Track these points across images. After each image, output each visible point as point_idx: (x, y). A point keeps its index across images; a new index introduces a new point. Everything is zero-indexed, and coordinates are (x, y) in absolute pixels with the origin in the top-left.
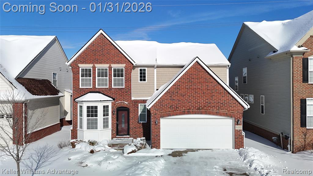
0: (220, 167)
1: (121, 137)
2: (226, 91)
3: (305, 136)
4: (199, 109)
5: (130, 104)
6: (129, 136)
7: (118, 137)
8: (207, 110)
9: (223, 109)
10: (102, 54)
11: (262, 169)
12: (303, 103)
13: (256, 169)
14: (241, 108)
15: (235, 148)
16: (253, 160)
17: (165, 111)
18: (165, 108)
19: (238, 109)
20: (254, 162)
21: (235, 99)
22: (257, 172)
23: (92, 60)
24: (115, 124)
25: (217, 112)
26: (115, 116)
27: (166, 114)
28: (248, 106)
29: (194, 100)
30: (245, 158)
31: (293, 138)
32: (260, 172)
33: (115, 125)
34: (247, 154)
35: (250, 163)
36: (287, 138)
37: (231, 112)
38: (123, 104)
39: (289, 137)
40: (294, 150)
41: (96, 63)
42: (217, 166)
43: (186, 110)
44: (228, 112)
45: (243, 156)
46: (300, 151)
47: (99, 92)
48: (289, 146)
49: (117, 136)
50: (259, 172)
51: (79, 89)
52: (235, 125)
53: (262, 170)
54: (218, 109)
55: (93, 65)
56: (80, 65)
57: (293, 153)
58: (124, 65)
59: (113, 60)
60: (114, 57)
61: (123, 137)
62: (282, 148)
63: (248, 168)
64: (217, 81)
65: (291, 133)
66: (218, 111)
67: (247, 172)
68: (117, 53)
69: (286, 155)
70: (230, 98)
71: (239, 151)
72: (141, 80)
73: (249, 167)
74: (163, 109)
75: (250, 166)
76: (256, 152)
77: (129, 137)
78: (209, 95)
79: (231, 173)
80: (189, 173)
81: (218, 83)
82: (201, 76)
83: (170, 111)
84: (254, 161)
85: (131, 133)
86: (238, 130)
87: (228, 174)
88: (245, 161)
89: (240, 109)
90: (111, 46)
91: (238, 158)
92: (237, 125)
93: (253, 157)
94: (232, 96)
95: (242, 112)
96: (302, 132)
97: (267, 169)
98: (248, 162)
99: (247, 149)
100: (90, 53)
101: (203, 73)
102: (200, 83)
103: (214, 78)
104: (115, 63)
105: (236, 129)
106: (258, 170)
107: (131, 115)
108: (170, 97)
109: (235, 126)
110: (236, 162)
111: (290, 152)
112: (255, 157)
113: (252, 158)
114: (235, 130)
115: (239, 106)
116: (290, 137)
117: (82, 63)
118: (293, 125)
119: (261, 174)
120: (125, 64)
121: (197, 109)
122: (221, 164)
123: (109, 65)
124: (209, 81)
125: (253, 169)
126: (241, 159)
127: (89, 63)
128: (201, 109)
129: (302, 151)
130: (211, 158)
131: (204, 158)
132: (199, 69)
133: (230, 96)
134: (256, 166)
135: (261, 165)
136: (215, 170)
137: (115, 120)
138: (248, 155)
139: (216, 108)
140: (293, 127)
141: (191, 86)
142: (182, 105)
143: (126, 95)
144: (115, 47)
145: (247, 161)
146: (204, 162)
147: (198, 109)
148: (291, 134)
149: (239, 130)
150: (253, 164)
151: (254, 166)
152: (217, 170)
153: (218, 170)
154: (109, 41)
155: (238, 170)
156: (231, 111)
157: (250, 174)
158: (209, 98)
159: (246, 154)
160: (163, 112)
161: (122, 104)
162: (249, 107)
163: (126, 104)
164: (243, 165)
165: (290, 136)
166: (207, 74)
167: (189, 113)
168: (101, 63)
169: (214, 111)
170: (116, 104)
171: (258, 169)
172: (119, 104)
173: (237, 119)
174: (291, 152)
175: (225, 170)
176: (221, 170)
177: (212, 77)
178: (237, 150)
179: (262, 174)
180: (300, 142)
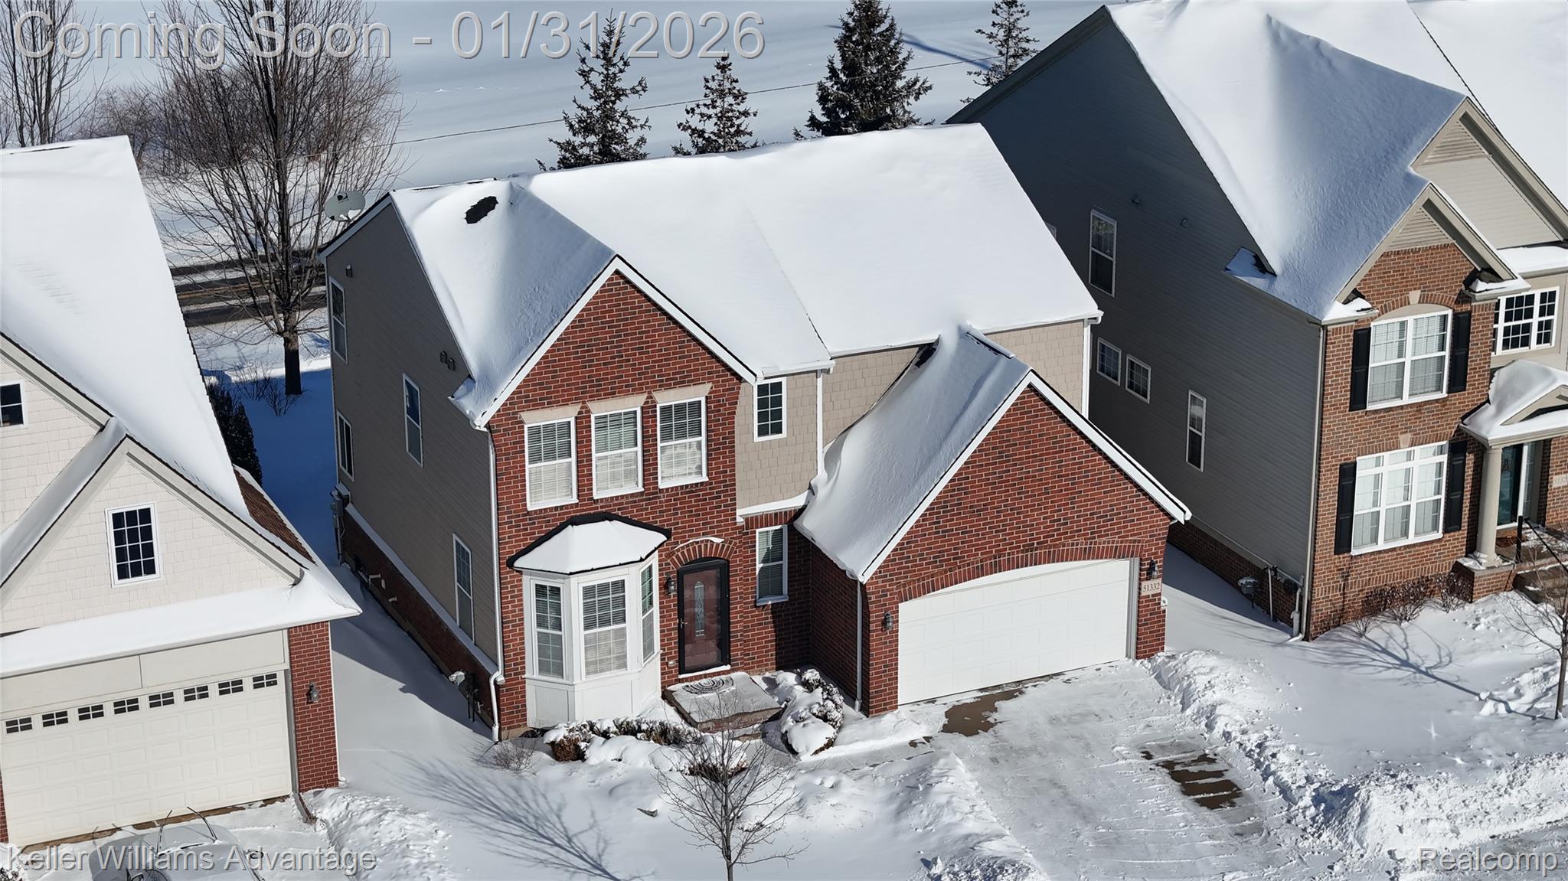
0: (1129, 745)
1: (700, 677)
2: (1117, 473)
3: (1346, 579)
4: (1029, 548)
5: (730, 543)
6: (728, 667)
7: (686, 680)
8: (1055, 546)
9: (1108, 535)
10: (614, 358)
11: (1244, 732)
12: (1348, 473)
13: (1227, 735)
14: (1161, 520)
15: (1137, 658)
16: (1214, 707)
17: (916, 576)
18: (916, 566)
19: (1154, 526)
20: (1218, 711)
21: (1146, 494)
22: (1234, 746)
23: (576, 389)
24: (673, 629)
25: (1085, 548)
26: (673, 601)
27: (919, 586)
28: (1184, 512)
29: (1016, 519)
30: (1183, 697)
31: (1311, 592)
32: (1241, 745)
33: (675, 634)
34: (1190, 685)
35: (1208, 718)
36: (1291, 588)
37: (1130, 542)
38: (706, 546)
39: (1296, 587)
40: (1312, 628)
41: (592, 398)
42: (1122, 748)
43: (986, 559)
44: (1122, 542)
45: (1176, 690)
46: (1328, 629)
47: (608, 517)
48: (1295, 616)
49: (681, 677)
50: (1237, 745)
51: (524, 515)
52: (1140, 579)
53: (1245, 737)
54: (1090, 539)
55: (580, 405)
56: (525, 416)
57: (1308, 641)
58: (706, 388)
59: (663, 375)
60: (666, 360)
61: (705, 676)
62: (1269, 613)
63: (1206, 735)
64: (1089, 441)
65: (1305, 575)
66: (1091, 544)
67: (1207, 752)
68: (678, 343)
69: (1287, 649)
70: (1128, 493)
71: (1154, 669)
72: (763, 431)
73: (1206, 730)
74: (910, 572)
75: (1206, 725)
76: (1212, 669)
77: (728, 672)
78: (1065, 495)
79: (1167, 761)
80: (1060, 787)
81: (1094, 446)
82: (1040, 431)
83: (932, 576)
84: (1218, 708)
85: (736, 653)
86: (1148, 596)
87: (1163, 766)
88: (1188, 712)
89: (1159, 525)
90: (651, 316)
91: (1162, 702)
92: (1147, 579)
93: (1211, 692)
94: (1137, 486)
95: (1164, 533)
96: (1338, 570)
97: (1257, 732)
98: (1199, 713)
99: (1185, 663)
100: (569, 359)
101: (1047, 419)
102: (1036, 456)
103: (1080, 433)
104: (668, 387)
105: (1143, 594)
106: (1235, 738)
107: (736, 586)
108: (934, 523)
109: (1140, 584)
110: (1164, 718)
111: (1298, 635)
112: (1217, 692)
113: (1210, 697)
114: (1139, 597)
115: (1155, 516)
116: (1303, 587)
117: (536, 404)
118: (1315, 551)
119: (1244, 750)
120: (711, 385)
121: (1022, 552)
122: (1124, 736)
123: (646, 395)
124: (1066, 446)
125: (1218, 736)
126: (1171, 704)
127: (565, 402)
128: (1036, 549)
129: (1335, 627)
130: (1083, 716)
131: (1064, 720)
132: (1032, 406)
133: (1130, 485)
134: (1226, 725)
135: (1238, 717)
136: (1124, 762)
137: (674, 614)
138: (1193, 686)
139: (1084, 535)
140: (1314, 559)
141: (1004, 472)
142: (973, 546)
143: (716, 507)
144: (670, 318)
145: (1196, 711)
146: (1073, 737)
147: (1027, 551)
148: (1304, 579)
149: (1153, 596)
150: (1217, 720)
151: (1219, 728)
152: (1129, 761)
153: (1133, 761)
154: (646, 296)
155: (1179, 747)
156: (1132, 535)
157: (1215, 755)
158: (1064, 505)
159: (1185, 684)
160: (909, 583)
161: (700, 547)
162: (1189, 515)
163: (718, 545)
164: (1189, 728)
165: (1301, 585)
166: (1059, 422)
167: (997, 568)
168: (612, 394)
169: (1079, 546)
170: (678, 550)
171: (1233, 735)
172: (688, 551)
173: (1147, 559)
174: (1301, 636)
175: (1148, 756)
176: (1136, 757)
177: (1075, 428)
178: (1146, 662)
179: (1248, 749)
180: (1331, 601)
